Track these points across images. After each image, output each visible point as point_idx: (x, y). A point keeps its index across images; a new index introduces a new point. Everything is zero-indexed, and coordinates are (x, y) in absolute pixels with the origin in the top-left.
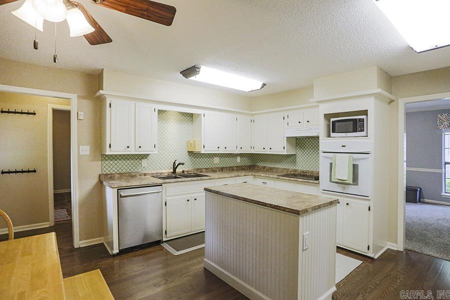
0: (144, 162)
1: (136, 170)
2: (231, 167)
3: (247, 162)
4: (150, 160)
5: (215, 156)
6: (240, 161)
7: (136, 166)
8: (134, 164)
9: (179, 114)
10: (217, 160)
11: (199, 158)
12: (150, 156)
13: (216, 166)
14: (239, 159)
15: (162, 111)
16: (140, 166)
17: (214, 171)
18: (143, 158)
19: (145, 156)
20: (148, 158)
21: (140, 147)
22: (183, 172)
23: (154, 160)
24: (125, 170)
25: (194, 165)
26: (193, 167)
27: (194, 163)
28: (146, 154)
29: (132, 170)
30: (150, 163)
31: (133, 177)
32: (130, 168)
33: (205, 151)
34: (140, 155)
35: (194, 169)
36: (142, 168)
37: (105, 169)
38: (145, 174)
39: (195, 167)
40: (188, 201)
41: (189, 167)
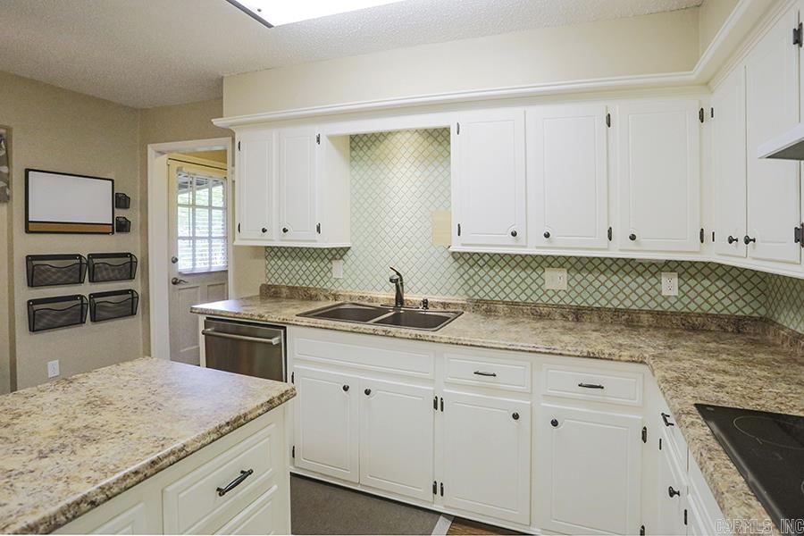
0: (338, 268)
1: (322, 283)
2: (627, 311)
3: (724, 302)
4: (349, 262)
5: (550, 265)
6: (675, 292)
7: (322, 274)
8: (318, 269)
10: (556, 280)
11: (486, 268)
12: (349, 253)
13: (556, 299)
14: (669, 286)
16: (329, 275)
17: (541, 317)
18: (334, 258)
19: (339, 254)
20: (345, 257)
21: (285, 230)
22: (425, 303)
23: (357, 263)
24: (301, 282)
25: (471, 288)
26: (466, 293)
27: (471, 282)
28: (342, 248)
29: (315, 283)
30: (349, 271)
31: (312, 298)
32: (311, 278)
33: (463, 245)
34: (330, 250)
35: (467, 300)
36: (333, 280)
37: (270, 275)
38: (336, 297)
39: (471, 293)
40: (346, 389)
41: (453, 292)
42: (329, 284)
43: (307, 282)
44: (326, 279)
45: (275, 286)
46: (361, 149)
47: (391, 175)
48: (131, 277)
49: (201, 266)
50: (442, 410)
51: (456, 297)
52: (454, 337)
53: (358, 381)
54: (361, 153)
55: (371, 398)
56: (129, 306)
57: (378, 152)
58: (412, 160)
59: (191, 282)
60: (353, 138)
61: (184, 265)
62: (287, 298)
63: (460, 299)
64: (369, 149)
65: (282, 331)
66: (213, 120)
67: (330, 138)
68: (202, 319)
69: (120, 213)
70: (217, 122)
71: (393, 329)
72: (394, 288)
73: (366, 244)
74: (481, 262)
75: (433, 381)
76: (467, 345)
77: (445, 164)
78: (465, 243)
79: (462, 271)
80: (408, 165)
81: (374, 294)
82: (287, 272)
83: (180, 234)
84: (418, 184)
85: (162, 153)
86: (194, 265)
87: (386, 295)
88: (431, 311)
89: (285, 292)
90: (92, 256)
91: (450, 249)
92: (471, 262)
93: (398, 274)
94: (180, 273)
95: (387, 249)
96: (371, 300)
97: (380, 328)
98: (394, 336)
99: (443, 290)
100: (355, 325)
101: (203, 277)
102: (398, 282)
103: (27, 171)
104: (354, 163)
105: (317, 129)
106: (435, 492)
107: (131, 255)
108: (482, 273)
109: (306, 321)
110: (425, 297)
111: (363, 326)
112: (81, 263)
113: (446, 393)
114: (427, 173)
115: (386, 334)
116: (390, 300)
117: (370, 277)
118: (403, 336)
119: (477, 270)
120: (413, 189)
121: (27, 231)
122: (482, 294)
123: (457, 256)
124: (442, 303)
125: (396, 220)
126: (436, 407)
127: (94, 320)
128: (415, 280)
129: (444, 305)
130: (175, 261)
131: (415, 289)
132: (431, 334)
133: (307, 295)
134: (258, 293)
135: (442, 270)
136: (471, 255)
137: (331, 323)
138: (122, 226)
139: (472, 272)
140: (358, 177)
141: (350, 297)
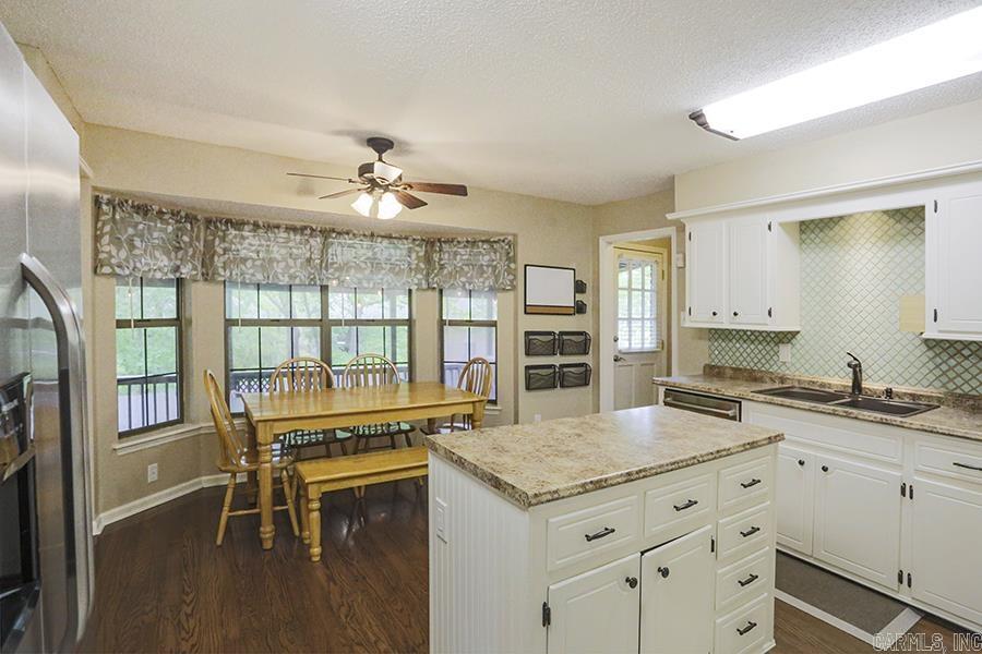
0: (785, 352)
1: (767, 366)
4: (798, 346)
7: (768, 357)
8: (764, 352)
9: (885, 217)
11: (974, 359)
12: (798, 337)
15: (831, 219)
16: (775, 358)
18: (781, 341)
19: (786, 337)
20: (794, 341)
21: (735, 314)
22: (889, 393)
23: (807, 347)
24: (745, 363)
25: (951, 380)
26: (944, 385)
27: (951, 374)
28: (789, 332)
29: (759, 365)
30: (798, 356)
31: (755, 380)
32: (756, 360)
33: (940, 332)
34: (777, 334)
35: (945, 394)
36: (779, 364)
37: (713, 356)
38: (783, 380)
39: (951, 386)
40: (801, 463)
41: (926, 383)
42: (775, 368)
43: (752, 364)
44: (772, 362)
45: (718, 367)
46: (813, 232)
47: (847, 257)
48: (585, 353)
49: (636, 346)
50: (911, 498)
51: (931, 389)
52: (927, 425)
53: (817, 457)
54: (813, 236)
55: (829, 476)
56: (584, 377)
57: (831, 233)
58: (873, 240)
59: (629, 360)
60: (802, 223)
61: (623, 345)
62: (731, 378)
63: (934, 391)
64: (821, 231)
65: (738, 405)
66: (667, 215)
67: (781, 224)
68: (662, 390)
69: (579, 297)
70: (670, 216)
71: (855, 412)
72: (851, 375)
73: (817, 328)
74: (966, 352)
75: (899, 467)
76: (944, 434)
77: (918, 242)
78: (941, 329)
79: (938, 361)
80: (868, 245)
81: (826, 380)
82: (731, 353)
83: (620, 316)
84: (881, 265)
85: (610, 243)
86: (630, 344)
87: (841, 380)
88: (895, 402)
89: (729, 373)
90: (562, 333)
91: (923, 336)
92: (952, 351)
93: (855, 359)
94: (620, 352)
95: (842, 333)
96: (823, 385)
97: (840, 409)
98: (856, 418)
99: (913, 381)
100: (813, 404)
101: (636, 356)
102: (856, 369)
103: (526, 266)
104: (804, 246)
105: (769, 217)
106: (901, 581)
107: (586, 333)
108: (967, 364)
109: (762, 397)
110: (890, 386)
111: (821, 407)
112: (555, 339)
113: (916, 480)
114: (892, 254)
115: (848, 416)
116: (845, 387)
117: (821, 362)
118: (866, 418)
119: (959, 360)
120: (875, 271)
121: (525, 313)
122: (966, 388)
123: (931, 344)
124: (911, 395)
125: (853, 303)
126: (903, 493)
127: (562, 386)
128: (875, 367)
129: (913, 396)
130: (616, 340)
131: (875, 377)
132: (899, 419)
133: (752, 377)
134: (701, 372)
135: (912, 358)
136: (952, 343)
137: (788, 401)
138: (580, 308)
139: (952, 362)
140: (809, 260)
141: (799, 381)
